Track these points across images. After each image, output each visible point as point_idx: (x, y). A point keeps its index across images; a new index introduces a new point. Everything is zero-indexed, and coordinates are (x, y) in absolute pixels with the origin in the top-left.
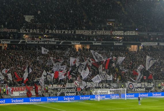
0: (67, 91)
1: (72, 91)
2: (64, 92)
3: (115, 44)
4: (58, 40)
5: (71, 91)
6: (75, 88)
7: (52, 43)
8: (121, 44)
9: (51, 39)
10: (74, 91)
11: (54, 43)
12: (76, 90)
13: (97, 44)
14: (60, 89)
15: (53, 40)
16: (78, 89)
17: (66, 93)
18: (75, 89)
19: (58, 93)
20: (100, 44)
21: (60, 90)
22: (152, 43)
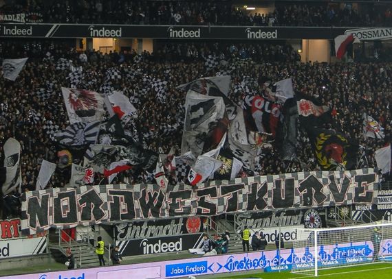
0: (151, 235)
1: (167, 233)
2: (138, 237)
3: (249, 36)
4: (38, 18)
5: (164, 235)
6: (181, 221)
7: (17, 32)
8: (272, 34)
9: (11, 17)
10: (178, 234)
11: (24, 32)
12: (184, 229)
13: (184, 34)
14: (126, 229)
15: (21, 18)
16: (190, 226)
17: (148, 243)
18: (181, 224)
19: (117, 243)
20: (196, 34)
21: (123, 232)
22: (384, 30)
